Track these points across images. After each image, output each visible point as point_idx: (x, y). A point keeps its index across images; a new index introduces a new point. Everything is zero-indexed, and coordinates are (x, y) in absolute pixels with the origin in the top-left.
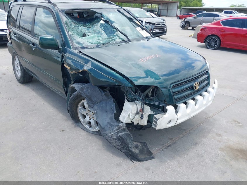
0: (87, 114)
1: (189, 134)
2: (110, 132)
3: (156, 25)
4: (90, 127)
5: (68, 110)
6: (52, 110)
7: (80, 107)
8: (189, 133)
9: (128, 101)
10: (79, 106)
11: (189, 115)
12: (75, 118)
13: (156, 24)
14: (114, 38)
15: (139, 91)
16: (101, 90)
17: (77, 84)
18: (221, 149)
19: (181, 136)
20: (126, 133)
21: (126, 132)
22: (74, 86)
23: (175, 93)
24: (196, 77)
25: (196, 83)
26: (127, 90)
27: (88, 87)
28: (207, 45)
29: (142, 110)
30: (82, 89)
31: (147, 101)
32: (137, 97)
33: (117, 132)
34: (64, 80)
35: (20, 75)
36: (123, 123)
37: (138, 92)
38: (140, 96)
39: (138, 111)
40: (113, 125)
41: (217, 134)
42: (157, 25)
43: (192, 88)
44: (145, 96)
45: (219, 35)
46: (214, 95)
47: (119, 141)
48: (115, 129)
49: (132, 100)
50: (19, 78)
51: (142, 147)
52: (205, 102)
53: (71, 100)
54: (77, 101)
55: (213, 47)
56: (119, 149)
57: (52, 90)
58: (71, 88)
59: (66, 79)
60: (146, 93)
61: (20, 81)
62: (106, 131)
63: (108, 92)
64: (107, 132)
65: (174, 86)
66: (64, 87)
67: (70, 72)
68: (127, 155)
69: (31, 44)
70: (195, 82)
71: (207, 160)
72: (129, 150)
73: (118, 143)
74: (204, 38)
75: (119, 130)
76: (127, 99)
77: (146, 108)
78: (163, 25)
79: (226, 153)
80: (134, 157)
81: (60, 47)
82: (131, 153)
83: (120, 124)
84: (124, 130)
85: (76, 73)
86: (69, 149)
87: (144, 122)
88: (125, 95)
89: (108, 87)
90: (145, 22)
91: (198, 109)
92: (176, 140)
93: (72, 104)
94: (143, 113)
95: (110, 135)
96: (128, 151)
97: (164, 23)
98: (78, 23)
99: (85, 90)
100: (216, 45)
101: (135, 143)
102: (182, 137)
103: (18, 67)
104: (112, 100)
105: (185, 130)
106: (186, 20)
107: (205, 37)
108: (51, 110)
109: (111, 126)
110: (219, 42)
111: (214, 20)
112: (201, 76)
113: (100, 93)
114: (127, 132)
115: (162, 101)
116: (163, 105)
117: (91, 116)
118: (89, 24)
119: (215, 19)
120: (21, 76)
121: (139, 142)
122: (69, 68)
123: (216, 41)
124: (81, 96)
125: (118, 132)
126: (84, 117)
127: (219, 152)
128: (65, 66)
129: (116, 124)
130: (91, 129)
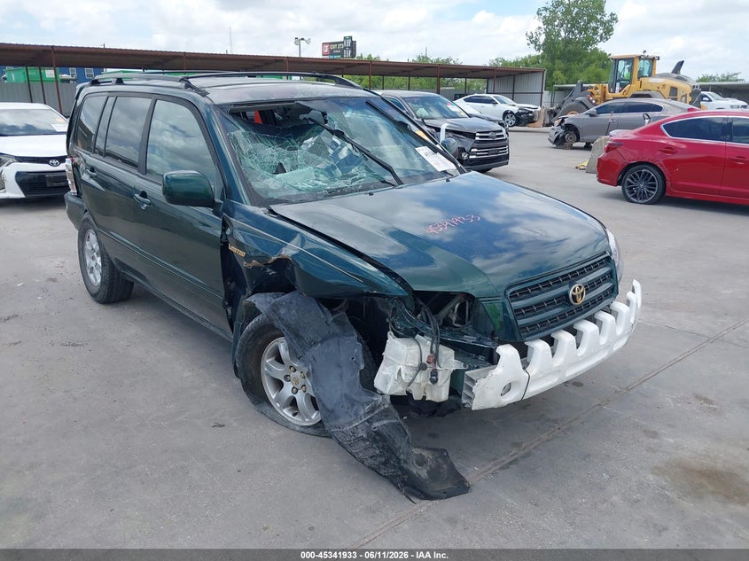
0: (286, 377)
1: (568, 433)
2: (349, 419)
3: (477, 138)
4: (294, 415)
5: (235, 366)
6: (190, 374)
7: (268, 361)
8: (568, 429)
9: (397, 335)
10: (266, 357)
11: (560, 371)
12: (254, 390)
13: (478, 134)
14: (357, 177)
15: (425, 309)
16: (326, 309)
17: (263, 295)
18: (657, 470)
19: (544, 436)
20: (393, 421)
21: (391, 419)
22: (253, 301)
23: (518, 312)
24: (575, 272)
25: (576, 286)
26: (393, 306)
27: (290, 303)
28: (627, 191)
29: (435, 358)
30: (275, 308)
31: (447, 336)
32: (419, 325)
33: (367, 421)
34: (226, 287)
35: (99, 281)
36: (382, 394)
37: (423, 313)
38: (428, 323)
39: (424, 361)
40: (358, 402)
41: (645, 431)
42: (480, 137)
43: (564, 299)
44: (442, 321)
45: (659, 162)
46: (632, 321)
47: (375, 446)
48: (362, 412)
49: (409, 333)
50: (95, 290)
51: (437, 462)
52: (603, 341)
53: (243, 340)
54: (260, 343)
55: (645, 198)
56: (373, 469)
57: (191, 317)
58: (246, 306)
59: (233, 285)
60: (443, 313)
61: (98, 298)
62: (339, 418)
63: (344, 313)
64: (342, 421)
65: (514, 292)
66: (225, 307)
67: (244, 264)
68: (396, 485)
69: (137, 195)
70: (572, 284)
71: (615, 498)
72: (401, 468)
73: (371, 452)
74: (618, 171)
75: (372, 415)
76: (393, 331)
77: (445, 352)
78: (498, 136)
79: (669, 479)
80: (414, 488)
81: (217, 200)
82: (406, 477)
83: (375, 399)
84: (385, 414)
85: (261, 265)
86: (239, 471)
87: (441, 393)
88: (388, 320)
89: (346, 300)
90: (447, 130)
91: (585, 358)
92: (533, 447)
93: (246, 349)
94: (438, 368)
95: (348, 428)
96: (400, 473)
97: (501, 131)
98: (263, 137)
99: (282, 311)
100: (654, 190)
101: (416, 451)
102: (548, 441)
103: (93, 258)
104: (353, 335)
105: (555, 421)
106: (566, 121)
107: (620, 168)
108: (187, 374)
109: (352, 403)
110: (661, 182)
111: (647, 121)
112: (590, 269)
113: (323, 316)
114: (395, 418)
115: (485, 334)
116: (488, 343)
117: (297, 382)
118: (293, 141)
119: (649, 118)
120: (103, 282)
121: (428, 449)
122: (243, 254)
123: (653, 180)
124: (272, 327)
125: (371, 418)
126: (279, 385)
127: (651, 477)
128: (232, 248)
129: (365, 398)
130: (297, 420)
